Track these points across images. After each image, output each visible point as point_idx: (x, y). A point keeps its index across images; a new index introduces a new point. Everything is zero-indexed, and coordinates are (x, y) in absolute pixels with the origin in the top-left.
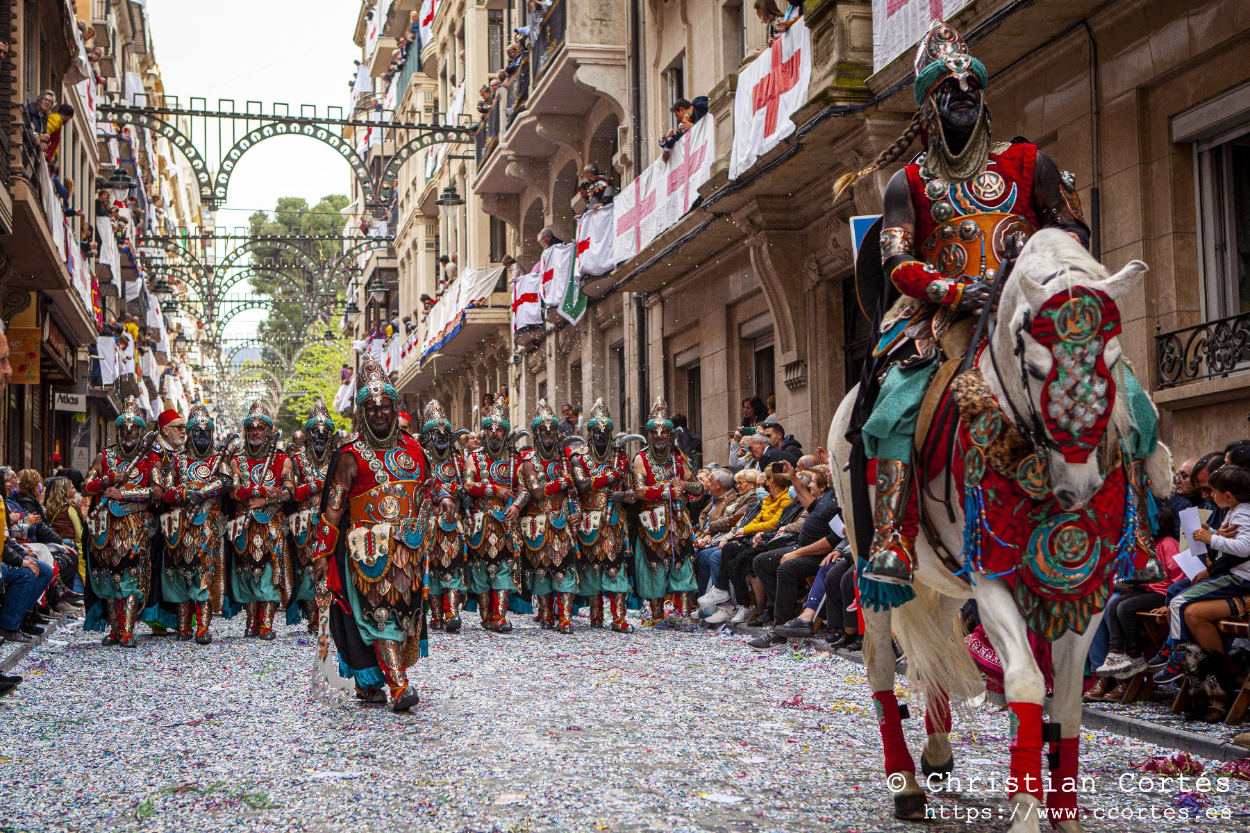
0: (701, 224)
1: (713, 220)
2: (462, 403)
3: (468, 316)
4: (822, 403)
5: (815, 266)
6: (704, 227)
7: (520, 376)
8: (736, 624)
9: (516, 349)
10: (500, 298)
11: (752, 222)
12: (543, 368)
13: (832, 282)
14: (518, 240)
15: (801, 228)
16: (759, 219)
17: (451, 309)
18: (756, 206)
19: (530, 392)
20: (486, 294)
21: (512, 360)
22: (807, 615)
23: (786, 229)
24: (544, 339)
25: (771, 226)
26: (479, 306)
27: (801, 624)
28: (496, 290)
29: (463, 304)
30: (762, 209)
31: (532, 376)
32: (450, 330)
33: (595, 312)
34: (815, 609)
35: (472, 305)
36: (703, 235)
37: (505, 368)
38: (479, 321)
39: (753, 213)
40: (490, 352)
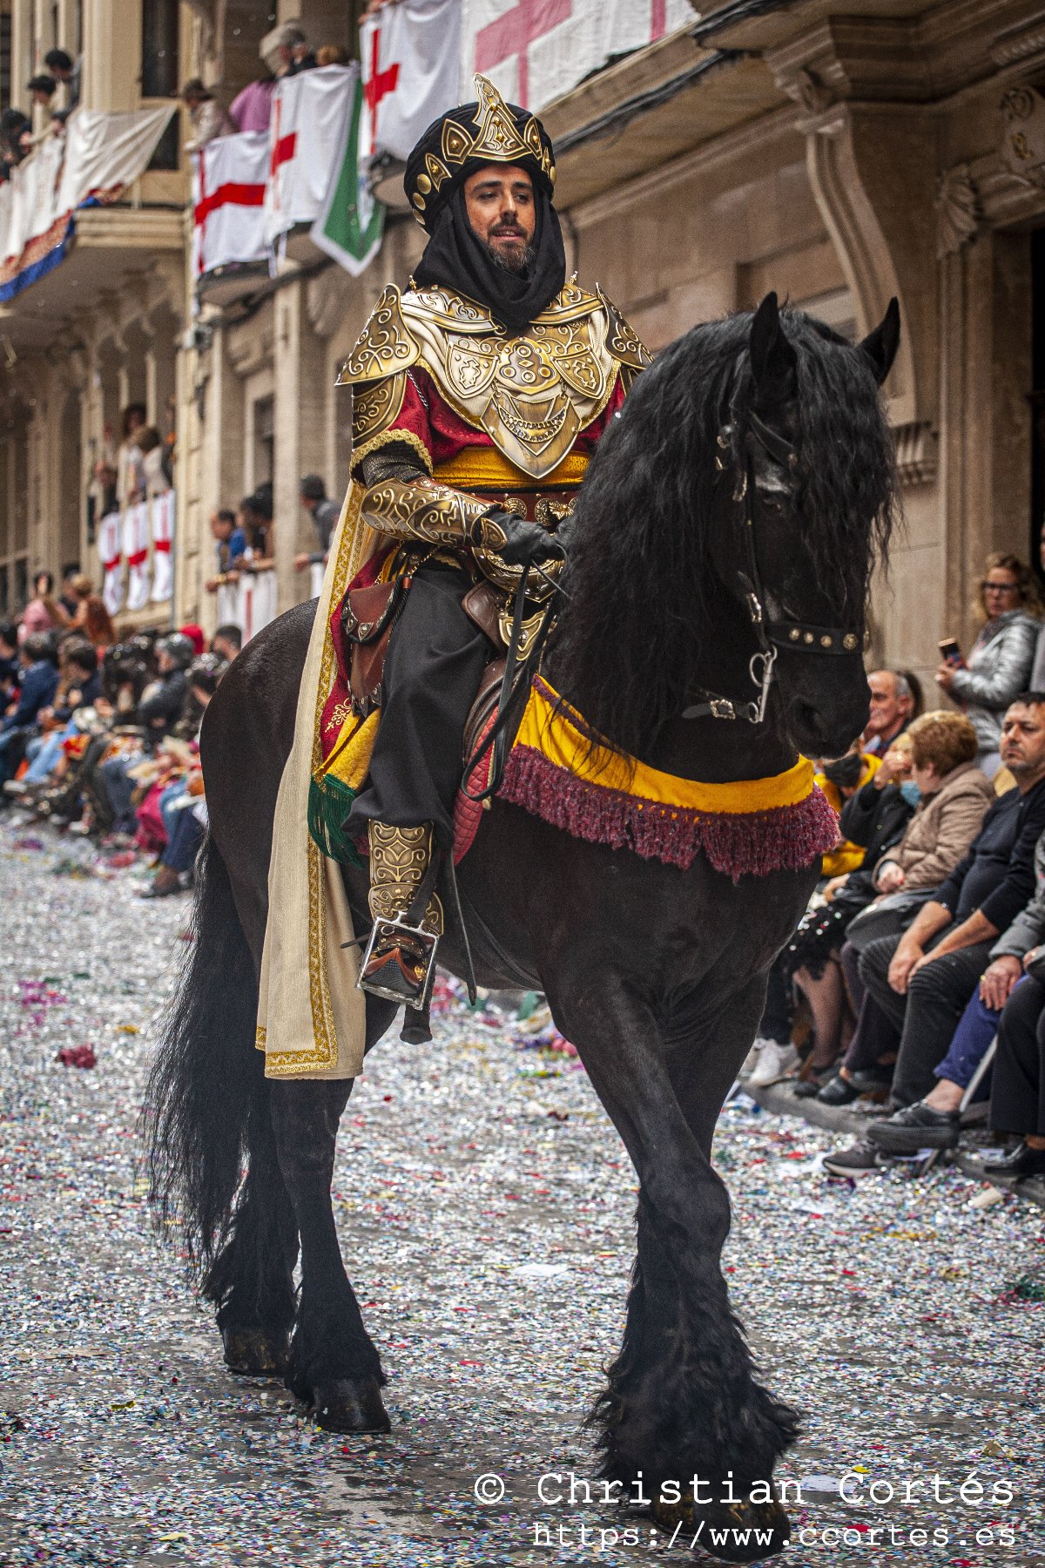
0: (688, 68)
1: (718, 62)
2: (57, 430)
3: (82, 228)
4: (972, 530)
5: (966, 197)
6: (694, 79)
7: (207, 379)
8: (765, 1088)
9: (197, 314)
10: (162, 185)
11: (817, 80)
12: (268, 363)
13: (1007, 236)
14: (211, 47)
15: (935, 98)
16: (835, 71)
17: (38, 205)
18: (828, 42)
19: (232, 420)
20: (129, 175)
21: (187, 338)
22: (943, 1097)
23: (896, 99)
24: (270, 295)
25: (861, 93)
26: (110, 205)
27: (928, 1118)
28: (155, 164)
29: (69, 198)
30: (841, 51)
31: (237, 380)
32: (36, 256)
33: (401, 244)
34: (964, 1084)
35: (93, 202)
36: (688, 96)
37: (170, 354)
38: (109, 241)
39: (820, 56)
40: (131, 313)
